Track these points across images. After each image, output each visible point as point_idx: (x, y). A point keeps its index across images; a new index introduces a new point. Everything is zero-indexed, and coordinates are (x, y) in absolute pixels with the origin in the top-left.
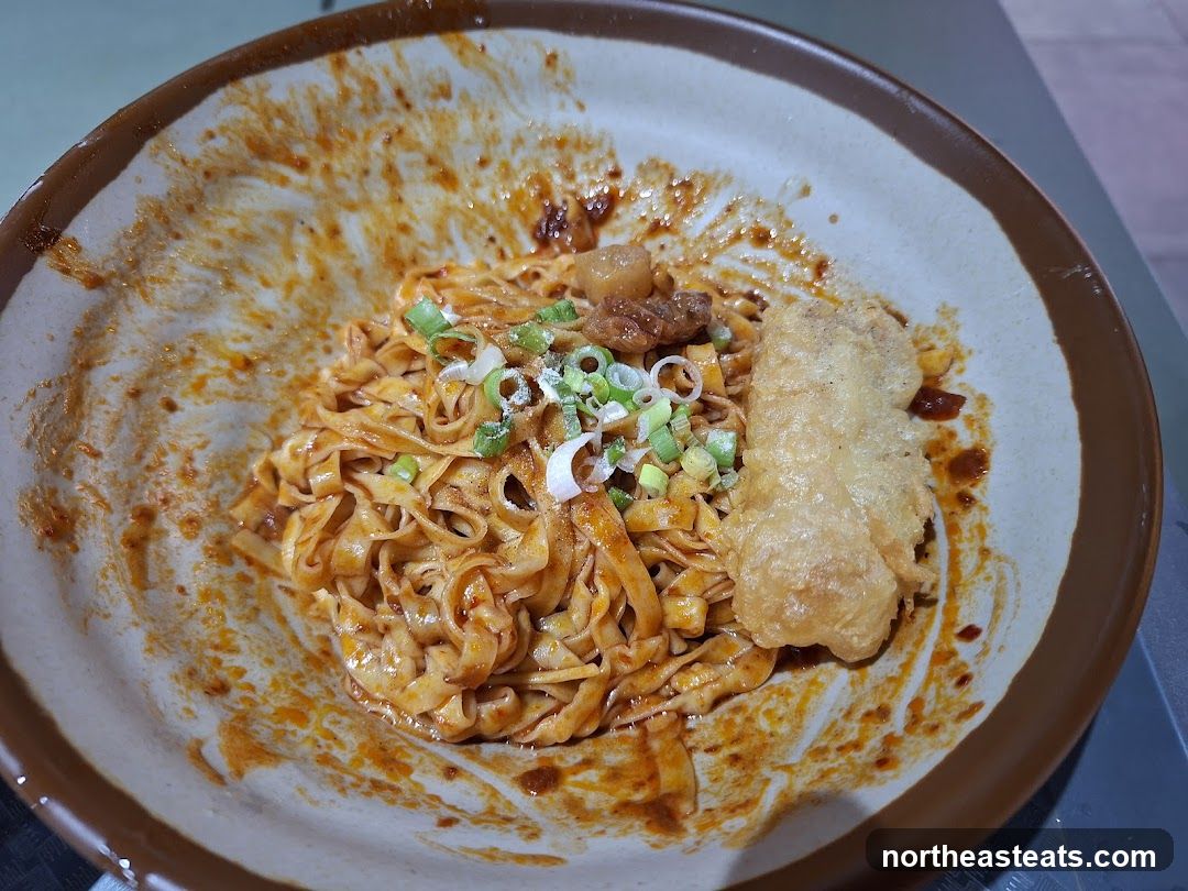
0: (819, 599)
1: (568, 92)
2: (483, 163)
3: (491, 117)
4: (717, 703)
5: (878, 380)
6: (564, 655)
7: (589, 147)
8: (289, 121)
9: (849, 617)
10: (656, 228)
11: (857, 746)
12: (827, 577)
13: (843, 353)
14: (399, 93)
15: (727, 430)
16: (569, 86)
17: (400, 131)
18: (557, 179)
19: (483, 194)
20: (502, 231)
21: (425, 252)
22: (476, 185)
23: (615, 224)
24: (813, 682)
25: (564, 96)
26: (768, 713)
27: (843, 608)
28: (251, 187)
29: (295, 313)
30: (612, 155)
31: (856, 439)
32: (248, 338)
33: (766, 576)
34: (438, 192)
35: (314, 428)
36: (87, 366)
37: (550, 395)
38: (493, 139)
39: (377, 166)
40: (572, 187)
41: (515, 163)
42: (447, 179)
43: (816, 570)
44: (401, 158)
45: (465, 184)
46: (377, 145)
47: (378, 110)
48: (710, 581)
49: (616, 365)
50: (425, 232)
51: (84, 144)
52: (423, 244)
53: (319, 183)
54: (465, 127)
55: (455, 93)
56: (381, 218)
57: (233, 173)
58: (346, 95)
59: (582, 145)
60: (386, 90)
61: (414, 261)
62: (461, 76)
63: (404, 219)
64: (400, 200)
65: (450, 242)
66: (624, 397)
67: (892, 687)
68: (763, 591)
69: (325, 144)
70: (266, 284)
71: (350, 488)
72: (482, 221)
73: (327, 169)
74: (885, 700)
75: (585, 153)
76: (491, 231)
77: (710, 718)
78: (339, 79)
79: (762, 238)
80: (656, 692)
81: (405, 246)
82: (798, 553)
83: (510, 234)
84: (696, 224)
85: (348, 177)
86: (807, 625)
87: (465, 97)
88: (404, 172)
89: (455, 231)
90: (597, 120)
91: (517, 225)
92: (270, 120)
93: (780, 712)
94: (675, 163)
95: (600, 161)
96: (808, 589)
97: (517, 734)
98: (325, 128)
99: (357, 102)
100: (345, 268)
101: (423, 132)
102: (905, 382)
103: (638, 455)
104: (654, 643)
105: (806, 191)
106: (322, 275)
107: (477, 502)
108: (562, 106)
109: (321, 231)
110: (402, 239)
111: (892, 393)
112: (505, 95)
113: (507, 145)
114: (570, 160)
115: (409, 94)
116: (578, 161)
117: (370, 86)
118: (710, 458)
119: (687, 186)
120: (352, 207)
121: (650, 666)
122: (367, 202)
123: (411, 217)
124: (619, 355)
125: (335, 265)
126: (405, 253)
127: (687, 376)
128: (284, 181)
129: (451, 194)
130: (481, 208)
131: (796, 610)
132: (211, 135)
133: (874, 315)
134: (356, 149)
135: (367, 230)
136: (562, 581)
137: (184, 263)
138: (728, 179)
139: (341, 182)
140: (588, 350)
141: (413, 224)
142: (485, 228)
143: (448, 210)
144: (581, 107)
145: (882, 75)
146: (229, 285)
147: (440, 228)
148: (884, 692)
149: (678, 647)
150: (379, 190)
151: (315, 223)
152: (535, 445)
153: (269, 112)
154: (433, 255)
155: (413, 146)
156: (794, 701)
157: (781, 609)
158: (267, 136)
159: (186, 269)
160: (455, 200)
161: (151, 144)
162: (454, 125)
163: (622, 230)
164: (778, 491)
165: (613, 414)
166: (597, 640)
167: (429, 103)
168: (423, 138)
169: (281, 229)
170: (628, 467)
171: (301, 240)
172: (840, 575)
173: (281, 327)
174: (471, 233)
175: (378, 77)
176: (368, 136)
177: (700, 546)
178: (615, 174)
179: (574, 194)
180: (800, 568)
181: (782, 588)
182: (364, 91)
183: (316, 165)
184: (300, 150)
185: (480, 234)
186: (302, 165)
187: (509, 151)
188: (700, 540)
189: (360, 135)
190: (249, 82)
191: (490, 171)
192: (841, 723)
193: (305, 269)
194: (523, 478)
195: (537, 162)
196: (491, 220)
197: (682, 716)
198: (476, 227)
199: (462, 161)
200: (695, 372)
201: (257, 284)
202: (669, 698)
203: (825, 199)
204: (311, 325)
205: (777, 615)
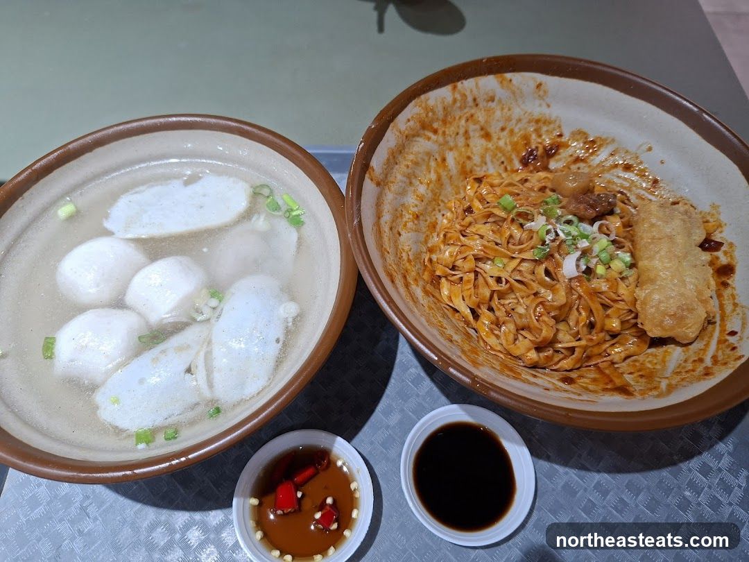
0: (679, 318)
1: (543, 100)
2: (503, 129)
3: (509, 110)
4: (625, 359)
5: (689, 235)
6: (568, 337)
7: (550, 123)
8: (434, 113)
9: (690, 325)
10: (578, 160)
11: (693, 371)
12: (683, 310)
13: (677, 223)
14: (475, 100)
15: (626, 252)
16: (545, 97)
17: (472, 116)
18: (534, 136)
19: (501, 143)
20: (507, 158)
21: (475, 167)
22: (499, 139)
23: (557, 157)
24: (666, 351)
25: (541, 101)
26: (650, 362)
27: (688, 321)
28: (418, 141)
29: (430, 194)
30: (559, 127)
31: (684, 259)
32: (416, 206)
33: (658, 309)
34: (483, 142)
35: (457, 245)
36: (379, 218)
37: (562, 235)
38: (509, 119)
39: (462, 131)
40: (540, 141)
41: (516, 130)
42: (487, 136)
43: (678, 307)
44: (472, 127)
45: (495, 139)
46: (463, 122)
47: (465, 108)
48: (622, 312)
49: (580, 224)
50: (476, 159)
51: (373, 126)
52: (475, 165)
53: (441, 139)
54: (498, 113)
55: (496, 99)
56: (461, 153)
57: (414, 136)
58: (455, 101)
59: (547, 122)
60: (470, 99)
61: (471, 172)
62: (500, 92)
63: (469, 154)
64: (468, 145)
65: (486, 164)
66: (586, 237)
67: (702, 351)
68: (656, 315)
69: (445, 122)
70: (421, 183)
71: (477, 269)
72: (500, 155)
73: (444, 133)
74: (700, 356)
75: (548, 126)
76: (503, 159)
77: (624, 364)
78: (453, 94)
79: (628, 168)
80: (600, 354)
81: (469, 165)
82: (672, 301)
83: (511, 161)
84: (596, 160)
85: (451, 136)
86: (672, 328)
87: (500, 101)
88: (471, 134)
89: (488, 159)
90: (555, 112)
91: (514, 156)
92: (428, 113)
93: (655, 361)
94: (589, 132)
95: (554, 129)
96: (674, 315)
97: (550, 366)
98: (446, 116)
99: (458, 104)
100: (447, 175)
101: (481, 116)
102: (699, 236)
103: (594, 261)
104: (602, 335)
105: (650, 149)
106: (439, 179)
107: (530, 277)
108: (540, 105)
109: (439, 160)
110: (468, 162)
111: (695, 240)
112: (517, 101)
113: (514, 122)
114: (540, 128)
115: (478, 100)
116: (544, 128)
117: (464, 96)
118: (623, 264)
119: (593, 142)
120: (451, 149)
121: (599, 344)
122: (456, 146)
123: (472, 153)
124: (581, 219)
125: (444, 174)
126: (468, 168)
127: (608, 229)
128: (429, 139)
129: (488, 143)
130: (498, 148)
131: (668, 322)
132: (409, 120)
133: (687, 207)
134: (455, 124)
135: (455, 159)
136: (567, 309)
137: (398, 175)
138: (613, 140)
139: (448, 138)
140: (570, 217)
141: (472, 156)
142: (501, 157)
143: (487, 149)
144: (549, 106)
145: (691, 103)
146: (411, 183)
147: (483, 157)
148: (699, 354)
149: (608, 338)
150: (461, 141)
151: (437, 156)
152: (557, 255)
153: (428, 109)
154: (478, 169)
155: (477, 122)
156: (660, 358)
157: (662, 322)
158: (426, 120)
159: (399, 177)
160: (490, 145)
161: (392, 125)
162: (494, 113)
163: (560, 160)
164: (658, 278)
165: (584, 244)
166: (581, 332)
167: (485, 104)
168: (480, 119)
169: (426, 159)
170: (592, 266)
171: (433, 164)
172: (688, 309)
173: (426, 201)
174: (494, 160)
175: (468, 93)
176: (460, 118)
177: (620, 298)
178: (560, 136)
179: (540, 143)
180: (672, 306)
181: (665, 314)
182: (462, 100)
183: (440, 132)
184: (435, 125)
185: (498, 160)
186: (435, 132)
187: (514, 124)
188: (619, 296)
189: (457, 118)
190: (423, 97)
191: (505, 133)
192: (684, 364)
193: (433, 176)
194: (551, 269)
195: (526, 129)
196: (504, 155)
197: (613, 363)
198: (497, 157)
199: (494, 129)
200: (612, 227)
201: (418, 183)
202: (606, 356)
203: (658, 153)
204: (435, 200)
205: (661, 324)
